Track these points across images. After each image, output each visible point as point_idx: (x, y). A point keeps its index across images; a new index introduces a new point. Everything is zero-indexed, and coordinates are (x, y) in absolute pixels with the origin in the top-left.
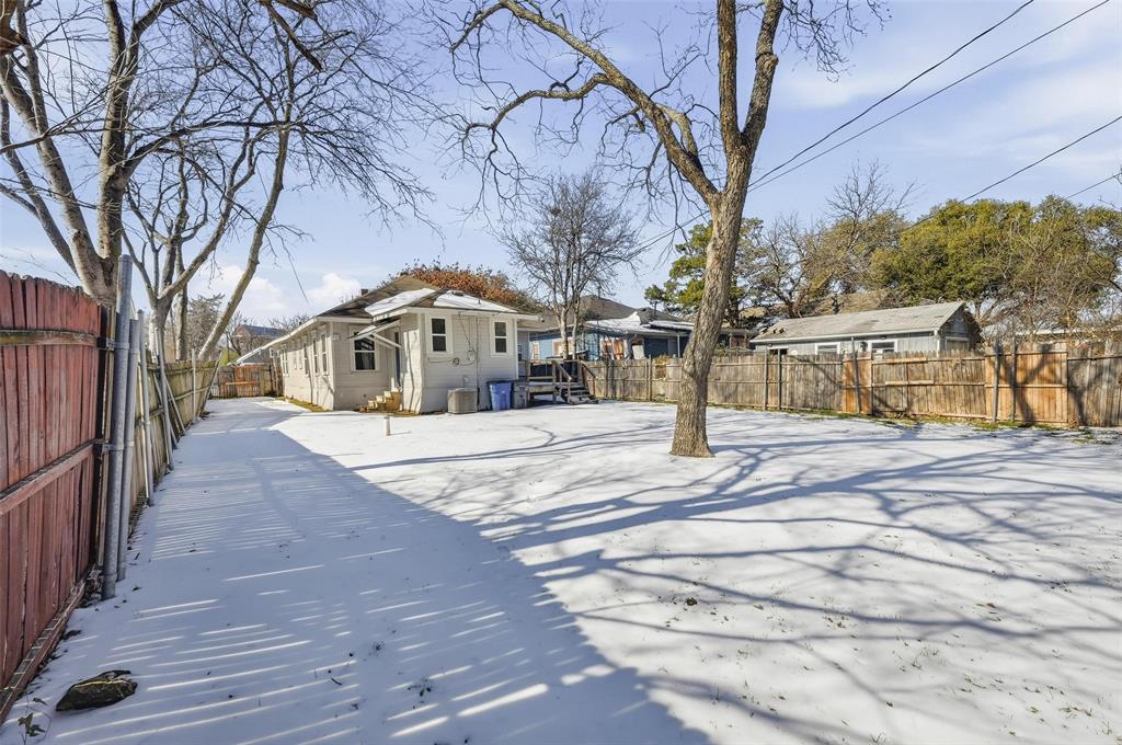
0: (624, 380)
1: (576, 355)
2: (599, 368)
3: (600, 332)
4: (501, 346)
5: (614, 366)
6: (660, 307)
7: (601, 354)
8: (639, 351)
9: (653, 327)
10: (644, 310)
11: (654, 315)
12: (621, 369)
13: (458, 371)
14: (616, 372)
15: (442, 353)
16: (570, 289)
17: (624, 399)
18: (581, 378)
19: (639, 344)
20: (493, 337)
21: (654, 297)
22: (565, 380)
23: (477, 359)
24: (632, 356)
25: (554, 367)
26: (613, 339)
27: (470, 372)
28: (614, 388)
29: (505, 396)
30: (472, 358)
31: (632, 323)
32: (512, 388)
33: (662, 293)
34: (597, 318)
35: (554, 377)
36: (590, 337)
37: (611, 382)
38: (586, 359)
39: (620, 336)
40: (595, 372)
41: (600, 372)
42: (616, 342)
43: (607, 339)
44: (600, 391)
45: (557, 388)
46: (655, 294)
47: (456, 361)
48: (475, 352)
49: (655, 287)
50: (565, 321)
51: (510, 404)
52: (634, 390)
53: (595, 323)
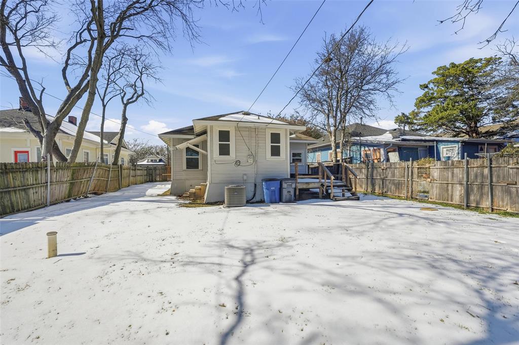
0: (383, 180)
1: (342, 160)
2: (360, 169)
3: (362, 144)
4: (276, 151)
5: (373, 167)
6: (407, 128)
7: (362, 159)
8: (394, 157)
9: (403, 140)
10: (395, 130)
11: (404, 133)
12: (380, 170)
13: (240, 170)
14: (375, 172)
15: (227, 157)
16: (339, 114)
17: (383, 195)
18: (344, 176)
19: (394, 151)
20: (269, 144)
21: (401, 122)
22: (328, 178)
23: (255, 161)
24: (388, 160)
25: (320, 168)
26: (372, 149)
27: (249, 171)
28: (373, 185)
29: (274, 191)
30: (251, 161)
31: (387, 138)
32: (281, 185)
33: (408, 118)
34: (359, 135)
35: (320, 176)
36: (354, 148)
37: (371, 180)
38: (351, 162)
39: (378, 145)
40: (357, 173)
41: (361, 172)
42: (375, 150)
43: (367, 149)
44: (361, 186)
45: (322, 185)
46: (403, 120)
47: (238, 163)
48: (253, 156)
49: (403, 114)
50: (335, 136)
51: (278, 199)
52: (393, 187)
53: (358, 138)
